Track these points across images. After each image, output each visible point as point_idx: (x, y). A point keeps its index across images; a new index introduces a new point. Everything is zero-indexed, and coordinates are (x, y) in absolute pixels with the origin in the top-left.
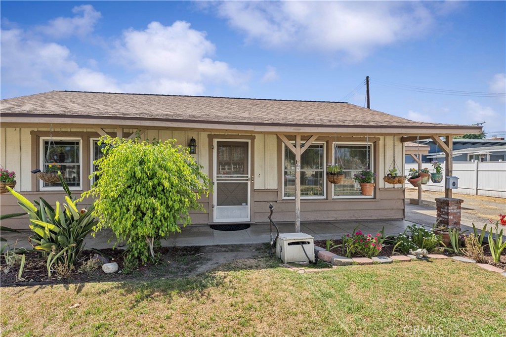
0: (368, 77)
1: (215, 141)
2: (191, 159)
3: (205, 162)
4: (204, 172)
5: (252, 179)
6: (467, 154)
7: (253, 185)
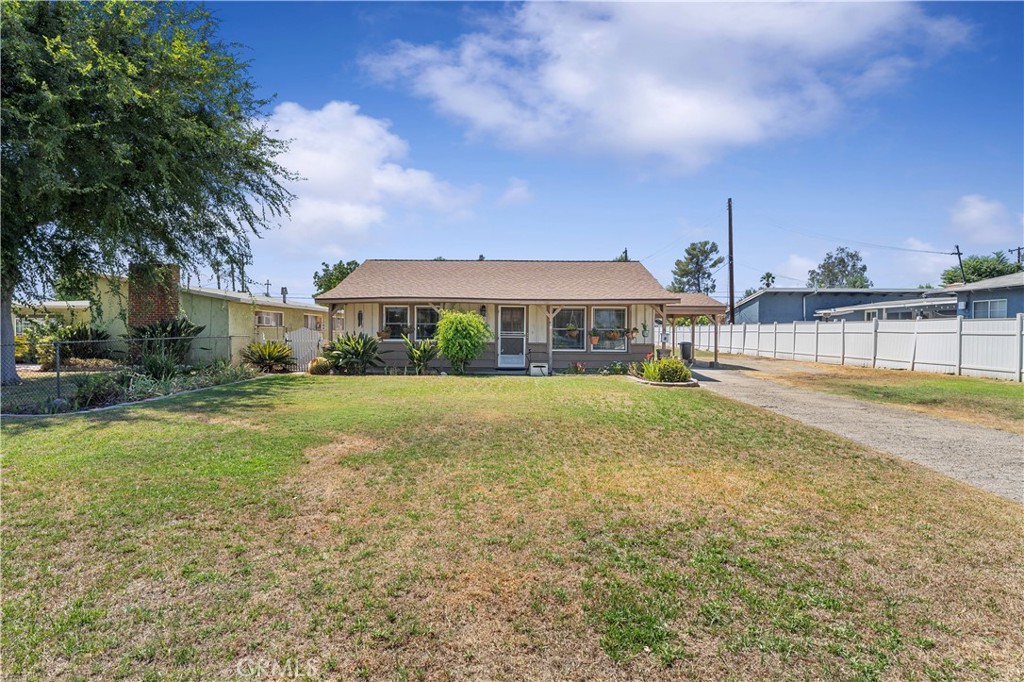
0: (730, 200)
1: (500, 307)
2: (481, 319)
3: (492, 323)
4: (492, 329)
5: (527, 336)
6: (864, 311)
7: (527, 339)
